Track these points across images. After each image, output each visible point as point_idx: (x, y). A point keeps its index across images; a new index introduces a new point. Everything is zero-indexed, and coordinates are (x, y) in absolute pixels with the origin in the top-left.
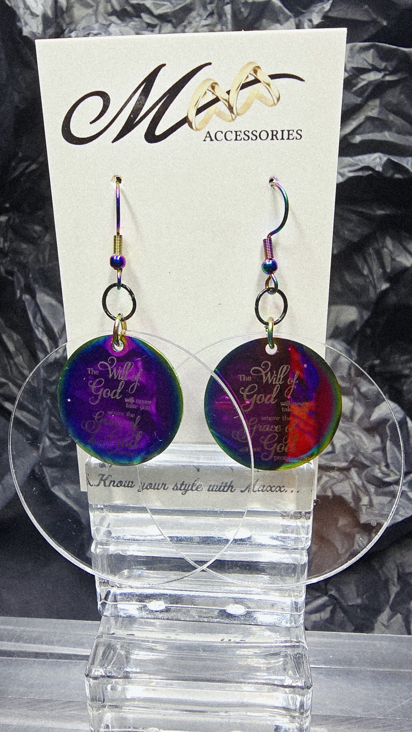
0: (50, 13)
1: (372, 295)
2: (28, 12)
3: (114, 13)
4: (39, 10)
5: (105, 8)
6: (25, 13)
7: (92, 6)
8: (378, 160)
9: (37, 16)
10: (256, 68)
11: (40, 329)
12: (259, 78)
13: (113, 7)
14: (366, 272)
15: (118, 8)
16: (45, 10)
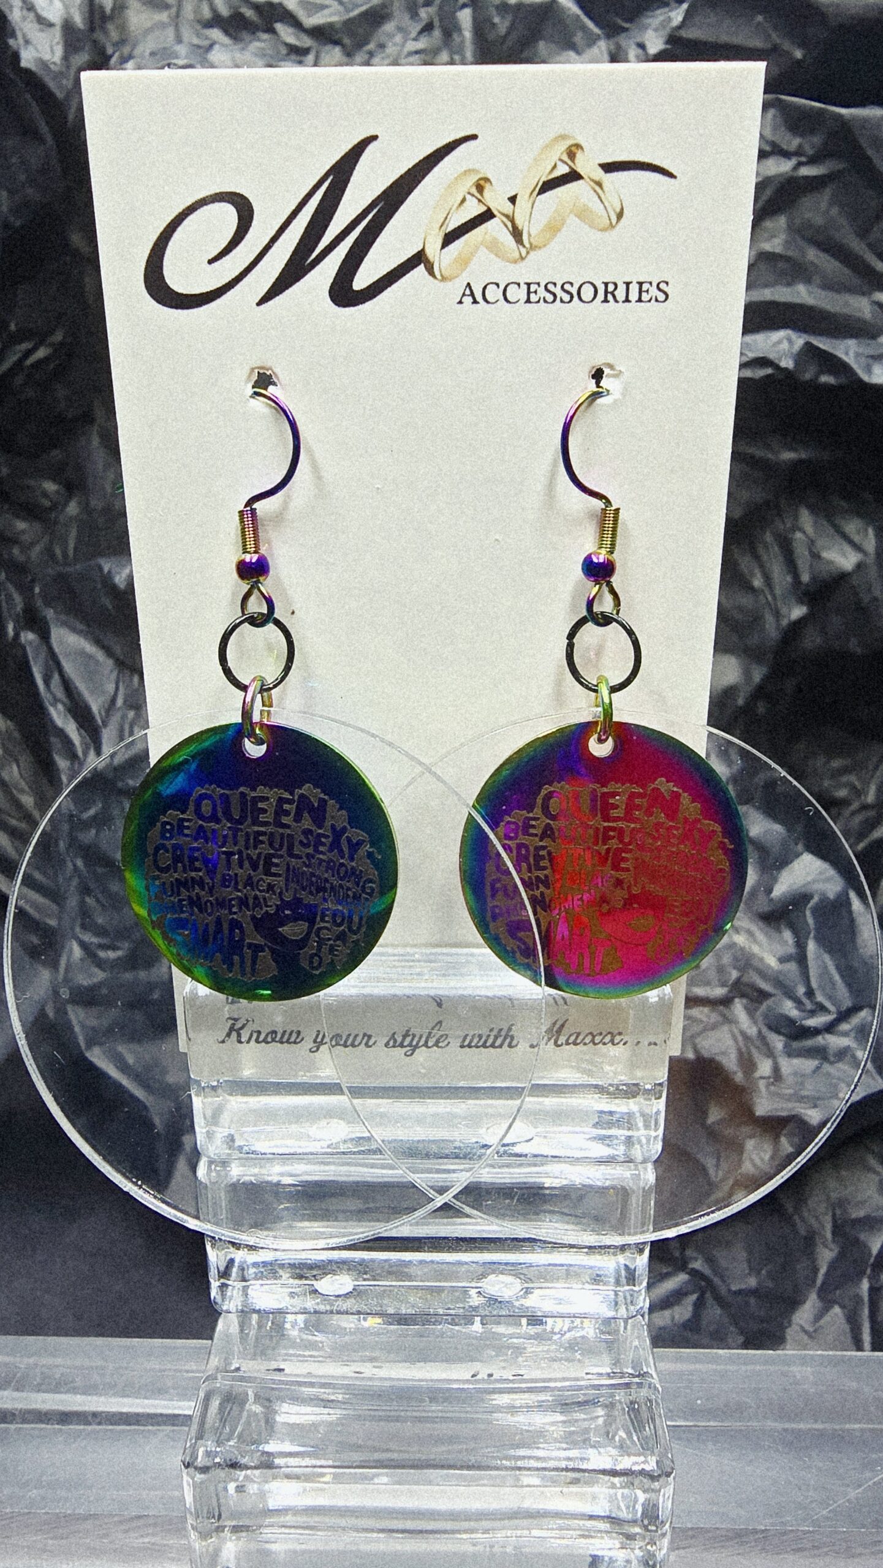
0: (78, 20)
1: (772, 629)
2: (32, 15)
3: (216, 21)
4: (54, 12)
5: (197, 10)
6: (24, 18)
7: (167, 7)
8: (785, 345)
9: (51, 25)
10: (573, 149)
11: (60, 706)
12: (579, 170)
13: (214, 10)
14: (757, 582)
15: (224, 11)
16: (68, 13)
